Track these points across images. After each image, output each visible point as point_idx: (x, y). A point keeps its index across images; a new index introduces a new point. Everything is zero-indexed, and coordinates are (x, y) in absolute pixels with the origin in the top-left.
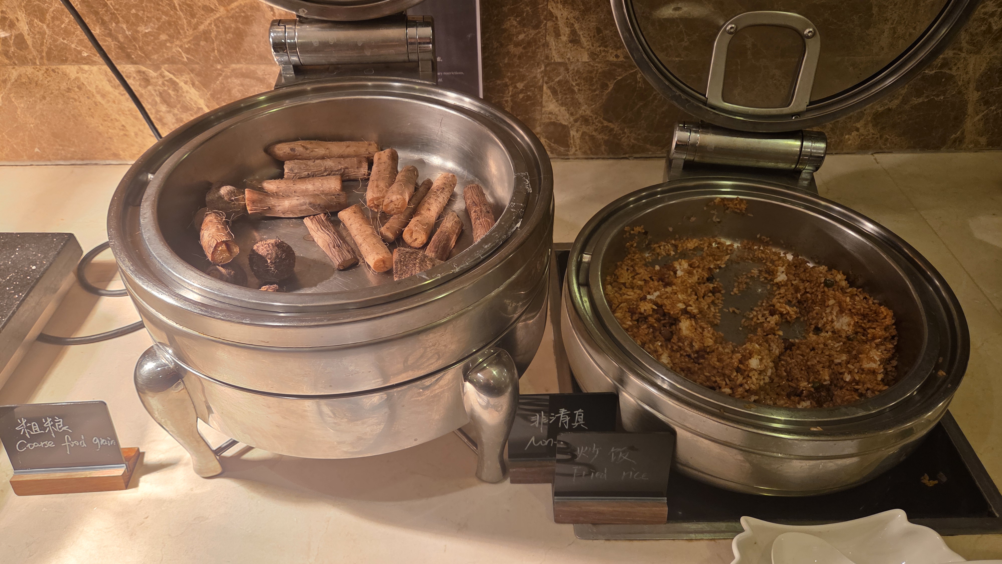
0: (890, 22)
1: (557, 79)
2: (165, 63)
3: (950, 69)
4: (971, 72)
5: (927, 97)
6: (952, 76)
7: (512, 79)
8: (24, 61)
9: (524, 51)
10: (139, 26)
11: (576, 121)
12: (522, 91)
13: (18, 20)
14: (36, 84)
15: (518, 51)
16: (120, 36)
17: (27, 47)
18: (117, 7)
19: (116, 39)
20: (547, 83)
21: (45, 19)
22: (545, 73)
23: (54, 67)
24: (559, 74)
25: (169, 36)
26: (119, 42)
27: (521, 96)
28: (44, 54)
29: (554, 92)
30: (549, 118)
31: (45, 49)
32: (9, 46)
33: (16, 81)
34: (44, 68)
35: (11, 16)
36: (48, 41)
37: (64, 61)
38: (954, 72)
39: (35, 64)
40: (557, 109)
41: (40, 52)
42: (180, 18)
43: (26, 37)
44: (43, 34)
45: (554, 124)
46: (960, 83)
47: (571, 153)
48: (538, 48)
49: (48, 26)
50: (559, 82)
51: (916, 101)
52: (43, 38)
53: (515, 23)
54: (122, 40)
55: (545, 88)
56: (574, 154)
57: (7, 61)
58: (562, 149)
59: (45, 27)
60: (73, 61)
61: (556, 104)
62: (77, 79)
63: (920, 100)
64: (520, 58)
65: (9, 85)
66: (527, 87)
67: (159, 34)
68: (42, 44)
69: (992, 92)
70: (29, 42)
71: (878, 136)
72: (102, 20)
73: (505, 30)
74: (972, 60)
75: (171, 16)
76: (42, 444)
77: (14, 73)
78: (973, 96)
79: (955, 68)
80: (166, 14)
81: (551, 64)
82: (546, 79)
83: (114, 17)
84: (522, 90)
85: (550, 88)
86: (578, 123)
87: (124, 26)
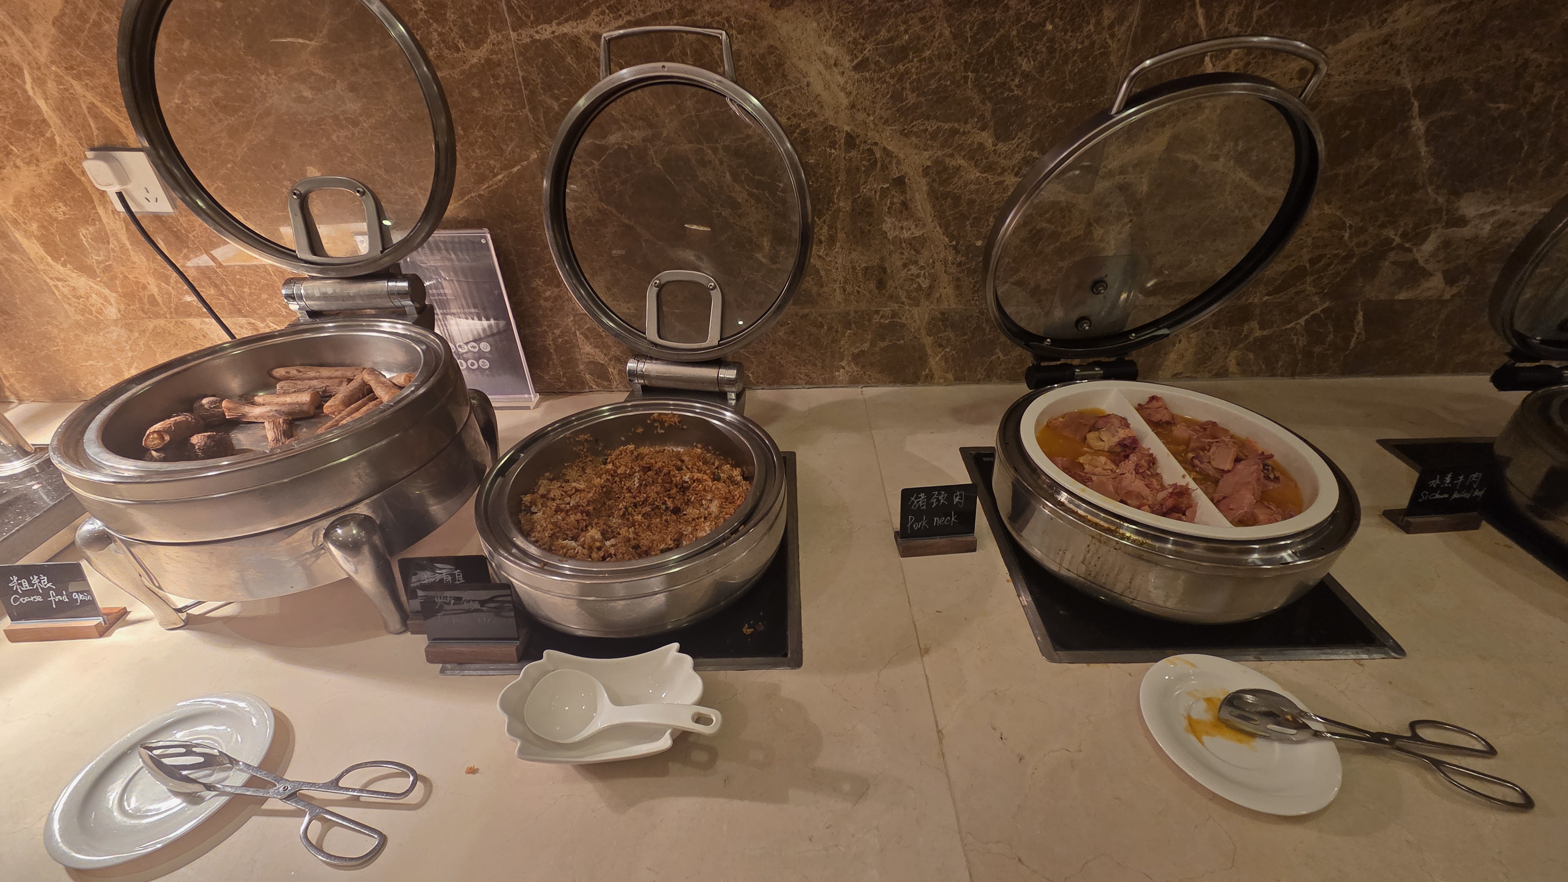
0: (838, 282)
1: (586, 327)
2: (269, 317)
3: (900, 318)
4: (918, 321)
5: (890, 341)
6: (904, 325)
7: (549, 326)
8: (157, 316)
9: (553, 305)
10: (244, 288)
11: (610, 360)
12: (559, 337)
13: (149, 284)
14: (170, 334)
15: (548, 304)
16: (230, 295)
17: (158, 305)
18: (225, 273)
19: (228, 298)
20: (578, 330)
21: (170, 282)
22: (574, 321)
23: (181, 320)
24: (586, 323)
25: (269, 295)
26: (230, 300)
27: (560, 340)
28: (173, 310)
29: (587, 337)
30: (588, 358)
31: (173, 306)
32: (144, 304)
33: (153, 331)
34: (174, 320)
35: (143, 281)
36: (174, 300)
37: (190, 315)
38: (904, 320)
39: (166, 317)
40: (593, 351)
41: (169, 308)
42: (275, 281)
43: (157, 297)
44: (169, 294)
45: (592, 362)
46: (913, 330)
47: (614, 387)
48: (564, 302)
49: (173, 288)
50: (588, 329)
51: (882, 344)
52: (170, 297)
53: (540, 283)
54: (232, 299)
55: (578, 333)
56: (617, 387)
57: (144, 316)
58: (606, 383)
59: (170, 288)
60: (197, 315)
61: (590, 346)
62: (201, 329)
63: (886, 344)
64: (551, 310)
65: (147, 334)
66: (563, 333)
67: (261, 294)
68: (170, 302)
69: (941, 337)
70: (160, 301)
71: (862, 372)
72: (215, 283)
73: (533, 289)
74: (915, 311)
75: (268, 280)
76: (32, 599)
77: (151, 325)
78: (928, 341)
79: (904, 318)
80: (264, 278)
81: (578, 314)
82: (576, 326)
83: (223, 281)
84: (559, 335)
85: (581, 333)
86: (613, 362)
87: (233, 288)
